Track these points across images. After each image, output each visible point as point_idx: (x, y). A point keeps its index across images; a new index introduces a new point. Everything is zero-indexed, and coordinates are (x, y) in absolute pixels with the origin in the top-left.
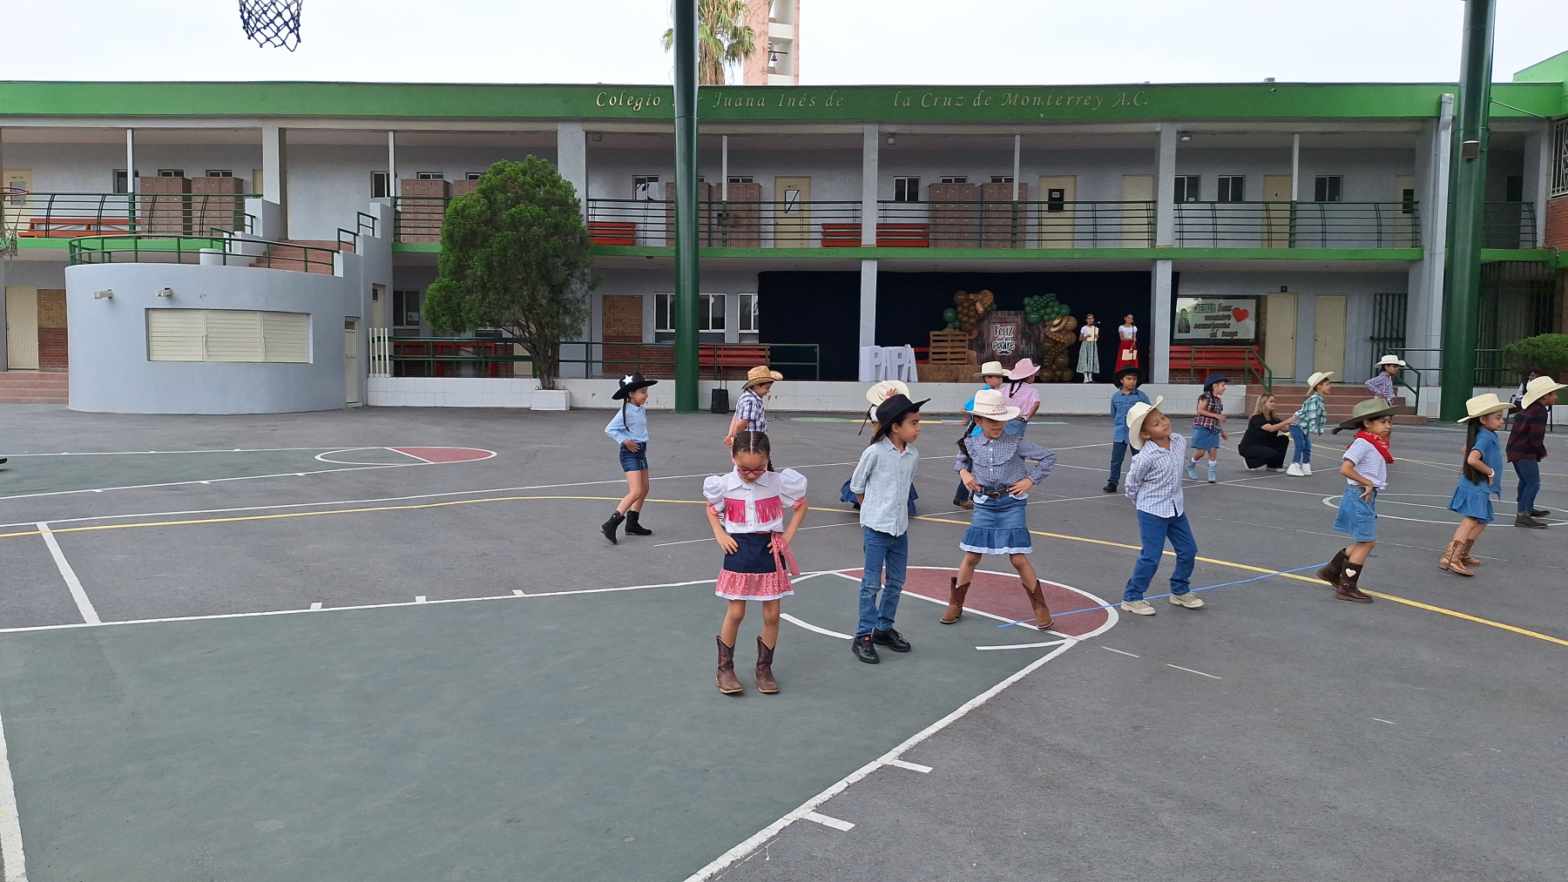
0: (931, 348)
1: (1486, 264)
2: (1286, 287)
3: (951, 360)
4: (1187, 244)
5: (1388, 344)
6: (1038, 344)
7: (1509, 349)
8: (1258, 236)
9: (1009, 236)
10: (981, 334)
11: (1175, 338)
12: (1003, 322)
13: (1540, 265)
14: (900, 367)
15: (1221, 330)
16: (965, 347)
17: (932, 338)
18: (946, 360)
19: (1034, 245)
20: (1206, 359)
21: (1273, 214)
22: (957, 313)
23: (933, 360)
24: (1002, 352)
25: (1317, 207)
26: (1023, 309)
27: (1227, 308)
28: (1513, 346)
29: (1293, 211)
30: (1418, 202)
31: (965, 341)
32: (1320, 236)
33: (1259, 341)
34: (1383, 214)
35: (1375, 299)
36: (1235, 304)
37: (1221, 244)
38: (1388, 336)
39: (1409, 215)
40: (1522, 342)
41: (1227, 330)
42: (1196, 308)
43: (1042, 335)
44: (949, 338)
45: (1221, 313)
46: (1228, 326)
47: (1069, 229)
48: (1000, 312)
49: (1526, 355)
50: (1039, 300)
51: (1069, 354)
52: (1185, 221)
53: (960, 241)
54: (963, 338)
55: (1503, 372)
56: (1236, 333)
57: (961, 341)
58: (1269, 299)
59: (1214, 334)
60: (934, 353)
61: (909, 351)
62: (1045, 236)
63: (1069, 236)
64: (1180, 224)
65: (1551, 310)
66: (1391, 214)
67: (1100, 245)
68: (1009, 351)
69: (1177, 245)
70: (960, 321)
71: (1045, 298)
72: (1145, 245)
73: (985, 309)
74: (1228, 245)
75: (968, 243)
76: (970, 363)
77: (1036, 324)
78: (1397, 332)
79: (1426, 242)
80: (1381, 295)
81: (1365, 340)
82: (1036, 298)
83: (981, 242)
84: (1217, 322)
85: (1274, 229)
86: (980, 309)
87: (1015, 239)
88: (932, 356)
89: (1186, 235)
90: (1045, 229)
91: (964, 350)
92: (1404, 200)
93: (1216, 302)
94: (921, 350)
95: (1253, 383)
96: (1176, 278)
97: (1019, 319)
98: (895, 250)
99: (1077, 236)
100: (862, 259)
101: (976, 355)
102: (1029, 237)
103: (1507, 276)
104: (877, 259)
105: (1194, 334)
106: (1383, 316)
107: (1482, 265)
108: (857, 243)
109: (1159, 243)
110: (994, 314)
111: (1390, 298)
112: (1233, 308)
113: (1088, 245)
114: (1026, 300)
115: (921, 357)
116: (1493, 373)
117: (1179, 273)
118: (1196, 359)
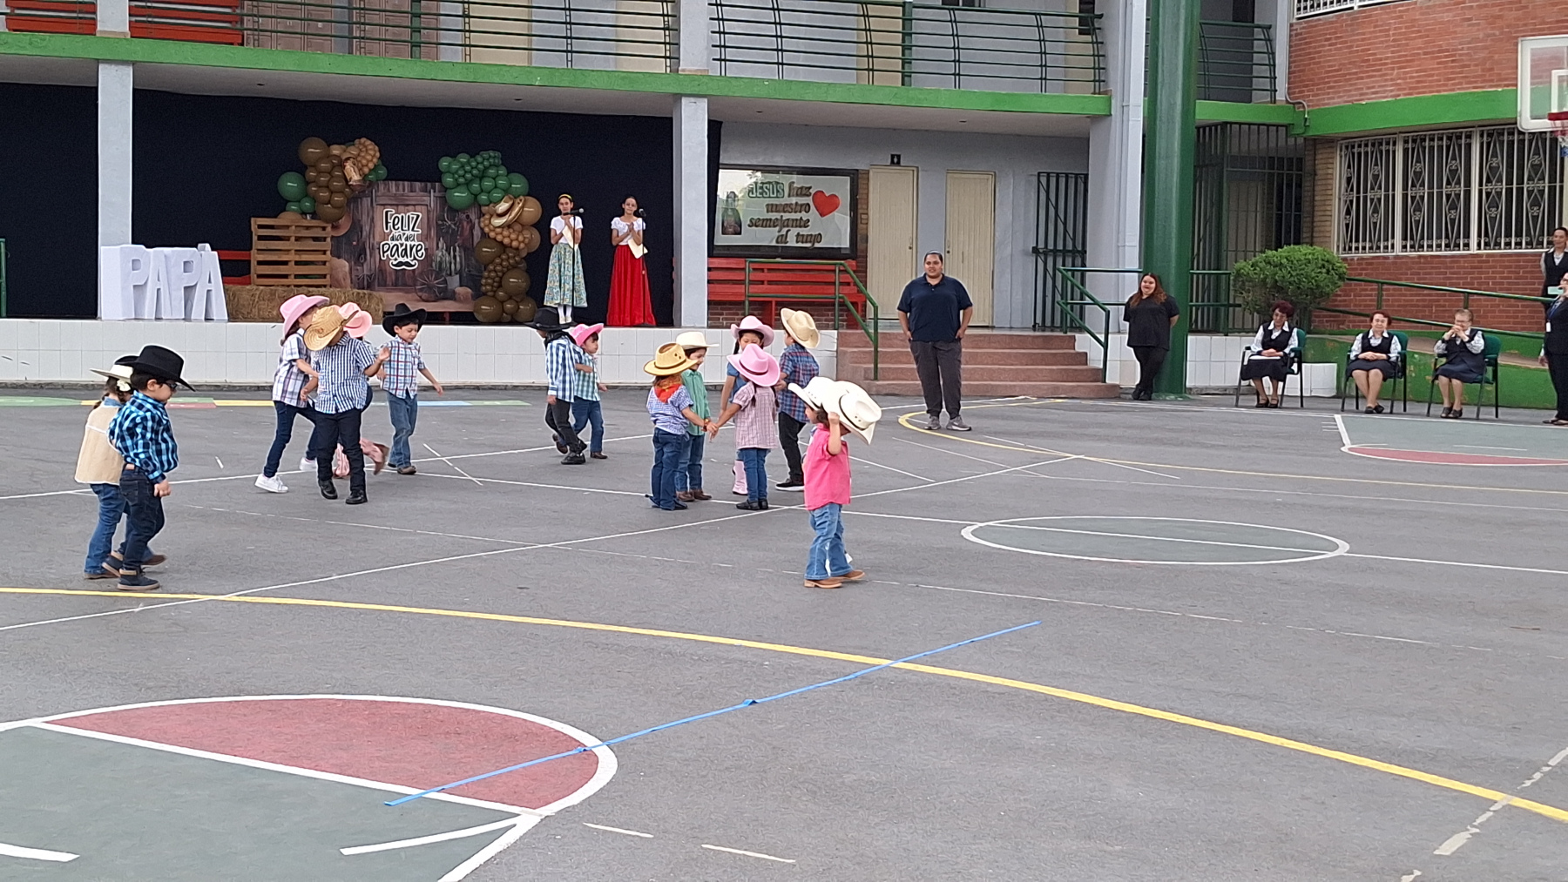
0: (253, 252)
1: (1204, 128)
2: (899, 157)
3: (297, 276)
4: (733, 70)
5: (1060, 260)
6: (468, 250)
7: (1238, 271)
8: (852, 62)
9: (406, 34)
10: (356, 227)
11: (715, 244)
12: (402, 203)
13: (1282, 130)
14: (189, 290)
15: (794, 231)
16: (324, 252)
17: (256, 232)
18: (286, 276)
19: (456, 55)
20: (770, 282)
21: (874, 23)
22: (308, 183)
23: (260, 276)
24: (400, 264)
25: (945, 15)
26: (440, 181)
27: (804, 191)
28: (1243, 265)
29: (907, 20)
30: (1101, 16)
31: (324, 239)
32: (950, 68)
33: (857, 252)
34: (1049, 34)
35: (1039, 182)
36: (817, 183)
37: (790, 74)
38: (1060, 247)
39: (1088, 38)
40: (1257, 258)
41: (804, 231)
42: (751, 191)
43: (477, 232)
44: (291, 232)
45: (794, 200)
46: (805, 224)
47: (521, 27)
48: (392, 184)
49: (1264, 281)
50: (468, 163)
51: (526, 271)
52: (729, 27)
53: (309, 38)
54: (320, 233)
55: (1231, 309)
56: (819, 237)
57: (316, 239)
58: (871, 173)
59: (782, 238)
60: (260, 263)
61: (206, 258)
62: (475, 39)
63: (522, 42)
64: (719, 33)
65: (1299, 207)
66: (1061, 33)
67: (581, 62)
68: (413, 261)
69: (716, 67)
70: (314, 200)
71: (480, 159)
72: (660, 67)
73: (364, 177)
74: (801, 75)
75: (327, 42)
76: (336, 283)
77: (462, 210)
78: (1074, 240)
79: (1114, 86)
80: (1048, 174)
81: (1025, 253)
82: (463, 158)
83: (351, 42)
84: (786, 216)
85: (877, 51)
86: (355, 177)
87: (418, 42)
88: (255, 269)
89: (730, 54)
90: (475, 24)
91: (321, 258)
92: (1080, 12)
93: (785, 180)
94: (233, 255)
95: (849, 327)
96: (715, 130)
97: (432, 199)
98: (171, 46)
99: (536, 43)
100: (98, 61)
101: (347, 269)
102: (445, 37)
103: (1235, 150)
104: (134, 63)
105: (750, 237)
106: (1052, 211)
107: (1198, 128)
108: (89, 27)
109: (686, 65)
110: (382, 187)
111: (1062, 181)
112: (812, 191)
113: (558, 61)
114: (444, 163)
115: (233, 271)
116: (1217, 311)
117: (721, 123)
118: (752, 282)
